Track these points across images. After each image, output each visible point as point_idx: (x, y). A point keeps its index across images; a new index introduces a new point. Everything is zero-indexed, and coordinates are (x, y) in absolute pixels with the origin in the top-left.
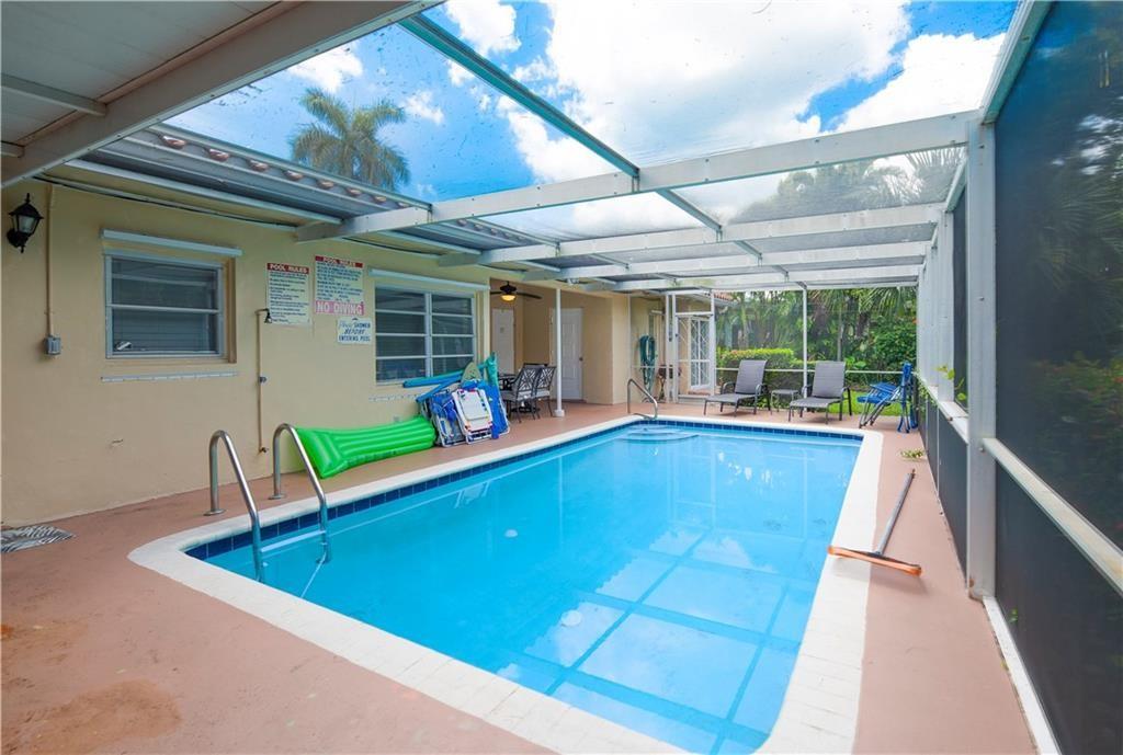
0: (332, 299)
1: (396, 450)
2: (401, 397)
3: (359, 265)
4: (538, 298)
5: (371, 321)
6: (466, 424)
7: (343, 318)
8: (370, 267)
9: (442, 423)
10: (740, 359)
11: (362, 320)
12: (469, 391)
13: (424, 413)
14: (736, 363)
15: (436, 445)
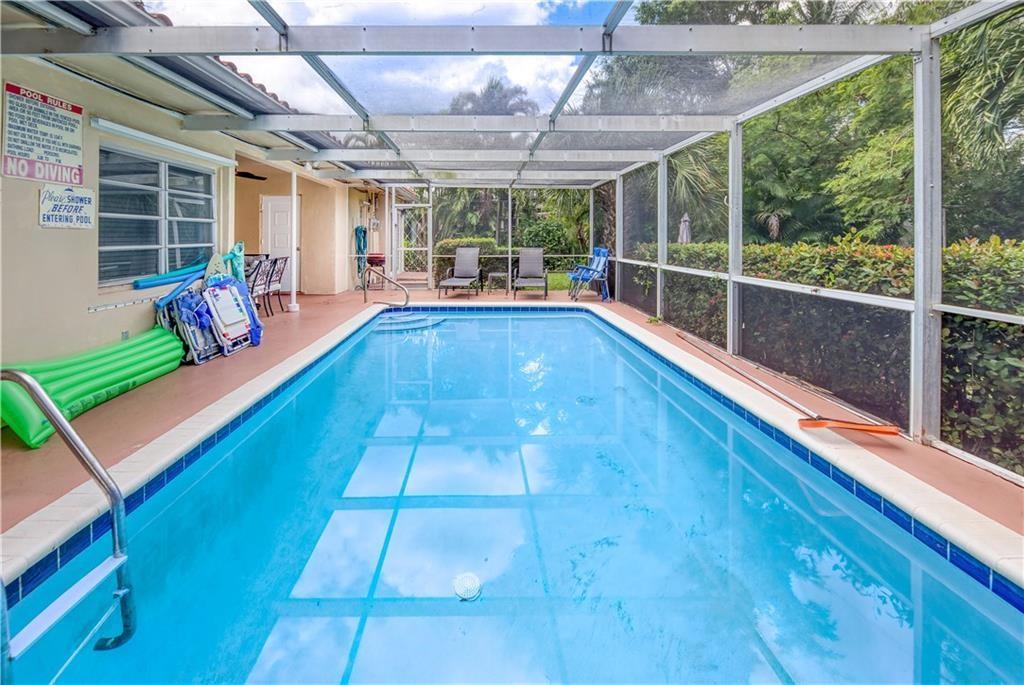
0: (33, 156)
1: (136, 378)
2: (131, 302)
3: (77, 110)
4: (264, 179)
5: (93, 194)
6: (224, 332)
7: (49, 187)
8: (94, 116)
9: (193, 332)
10: (456, 247)
11: (79, 192)
12: (221, 288)
13: (165, 323)
14: (452, 250)
15: (186, 362)
